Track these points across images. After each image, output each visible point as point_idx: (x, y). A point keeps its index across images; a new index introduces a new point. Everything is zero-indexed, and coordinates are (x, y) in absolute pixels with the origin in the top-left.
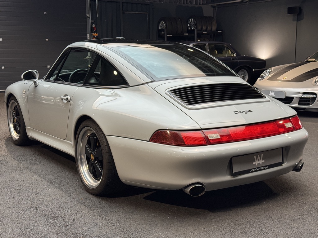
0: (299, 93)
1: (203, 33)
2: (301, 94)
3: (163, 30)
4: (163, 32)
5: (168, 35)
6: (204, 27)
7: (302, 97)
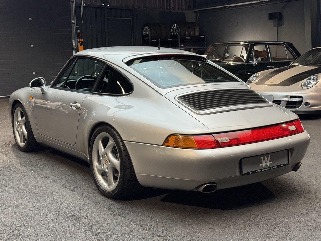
0: (286, 96)
1: (187, 38)
2: (288, 97)
3: (147, 35)
4: (147, 38)
5: (152, 41)
6: (187, 33)
7: (290, 100)
